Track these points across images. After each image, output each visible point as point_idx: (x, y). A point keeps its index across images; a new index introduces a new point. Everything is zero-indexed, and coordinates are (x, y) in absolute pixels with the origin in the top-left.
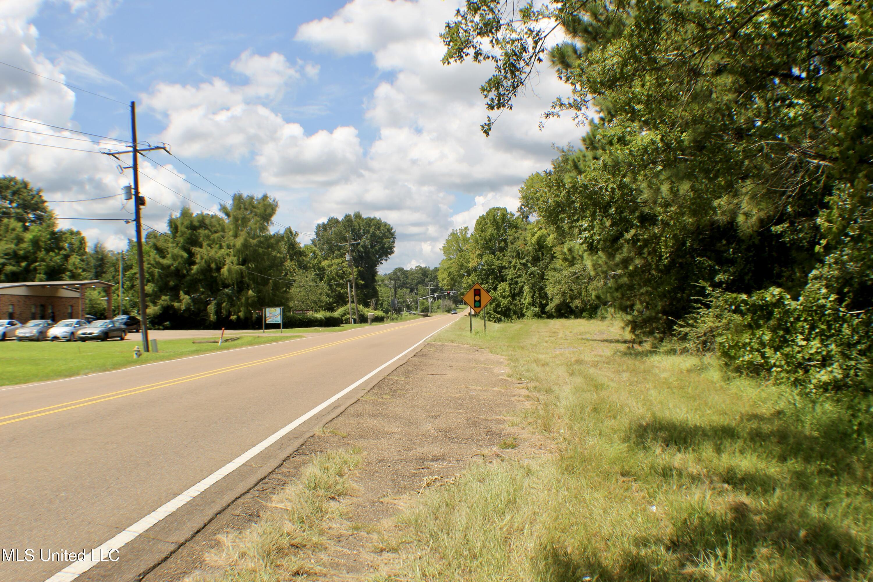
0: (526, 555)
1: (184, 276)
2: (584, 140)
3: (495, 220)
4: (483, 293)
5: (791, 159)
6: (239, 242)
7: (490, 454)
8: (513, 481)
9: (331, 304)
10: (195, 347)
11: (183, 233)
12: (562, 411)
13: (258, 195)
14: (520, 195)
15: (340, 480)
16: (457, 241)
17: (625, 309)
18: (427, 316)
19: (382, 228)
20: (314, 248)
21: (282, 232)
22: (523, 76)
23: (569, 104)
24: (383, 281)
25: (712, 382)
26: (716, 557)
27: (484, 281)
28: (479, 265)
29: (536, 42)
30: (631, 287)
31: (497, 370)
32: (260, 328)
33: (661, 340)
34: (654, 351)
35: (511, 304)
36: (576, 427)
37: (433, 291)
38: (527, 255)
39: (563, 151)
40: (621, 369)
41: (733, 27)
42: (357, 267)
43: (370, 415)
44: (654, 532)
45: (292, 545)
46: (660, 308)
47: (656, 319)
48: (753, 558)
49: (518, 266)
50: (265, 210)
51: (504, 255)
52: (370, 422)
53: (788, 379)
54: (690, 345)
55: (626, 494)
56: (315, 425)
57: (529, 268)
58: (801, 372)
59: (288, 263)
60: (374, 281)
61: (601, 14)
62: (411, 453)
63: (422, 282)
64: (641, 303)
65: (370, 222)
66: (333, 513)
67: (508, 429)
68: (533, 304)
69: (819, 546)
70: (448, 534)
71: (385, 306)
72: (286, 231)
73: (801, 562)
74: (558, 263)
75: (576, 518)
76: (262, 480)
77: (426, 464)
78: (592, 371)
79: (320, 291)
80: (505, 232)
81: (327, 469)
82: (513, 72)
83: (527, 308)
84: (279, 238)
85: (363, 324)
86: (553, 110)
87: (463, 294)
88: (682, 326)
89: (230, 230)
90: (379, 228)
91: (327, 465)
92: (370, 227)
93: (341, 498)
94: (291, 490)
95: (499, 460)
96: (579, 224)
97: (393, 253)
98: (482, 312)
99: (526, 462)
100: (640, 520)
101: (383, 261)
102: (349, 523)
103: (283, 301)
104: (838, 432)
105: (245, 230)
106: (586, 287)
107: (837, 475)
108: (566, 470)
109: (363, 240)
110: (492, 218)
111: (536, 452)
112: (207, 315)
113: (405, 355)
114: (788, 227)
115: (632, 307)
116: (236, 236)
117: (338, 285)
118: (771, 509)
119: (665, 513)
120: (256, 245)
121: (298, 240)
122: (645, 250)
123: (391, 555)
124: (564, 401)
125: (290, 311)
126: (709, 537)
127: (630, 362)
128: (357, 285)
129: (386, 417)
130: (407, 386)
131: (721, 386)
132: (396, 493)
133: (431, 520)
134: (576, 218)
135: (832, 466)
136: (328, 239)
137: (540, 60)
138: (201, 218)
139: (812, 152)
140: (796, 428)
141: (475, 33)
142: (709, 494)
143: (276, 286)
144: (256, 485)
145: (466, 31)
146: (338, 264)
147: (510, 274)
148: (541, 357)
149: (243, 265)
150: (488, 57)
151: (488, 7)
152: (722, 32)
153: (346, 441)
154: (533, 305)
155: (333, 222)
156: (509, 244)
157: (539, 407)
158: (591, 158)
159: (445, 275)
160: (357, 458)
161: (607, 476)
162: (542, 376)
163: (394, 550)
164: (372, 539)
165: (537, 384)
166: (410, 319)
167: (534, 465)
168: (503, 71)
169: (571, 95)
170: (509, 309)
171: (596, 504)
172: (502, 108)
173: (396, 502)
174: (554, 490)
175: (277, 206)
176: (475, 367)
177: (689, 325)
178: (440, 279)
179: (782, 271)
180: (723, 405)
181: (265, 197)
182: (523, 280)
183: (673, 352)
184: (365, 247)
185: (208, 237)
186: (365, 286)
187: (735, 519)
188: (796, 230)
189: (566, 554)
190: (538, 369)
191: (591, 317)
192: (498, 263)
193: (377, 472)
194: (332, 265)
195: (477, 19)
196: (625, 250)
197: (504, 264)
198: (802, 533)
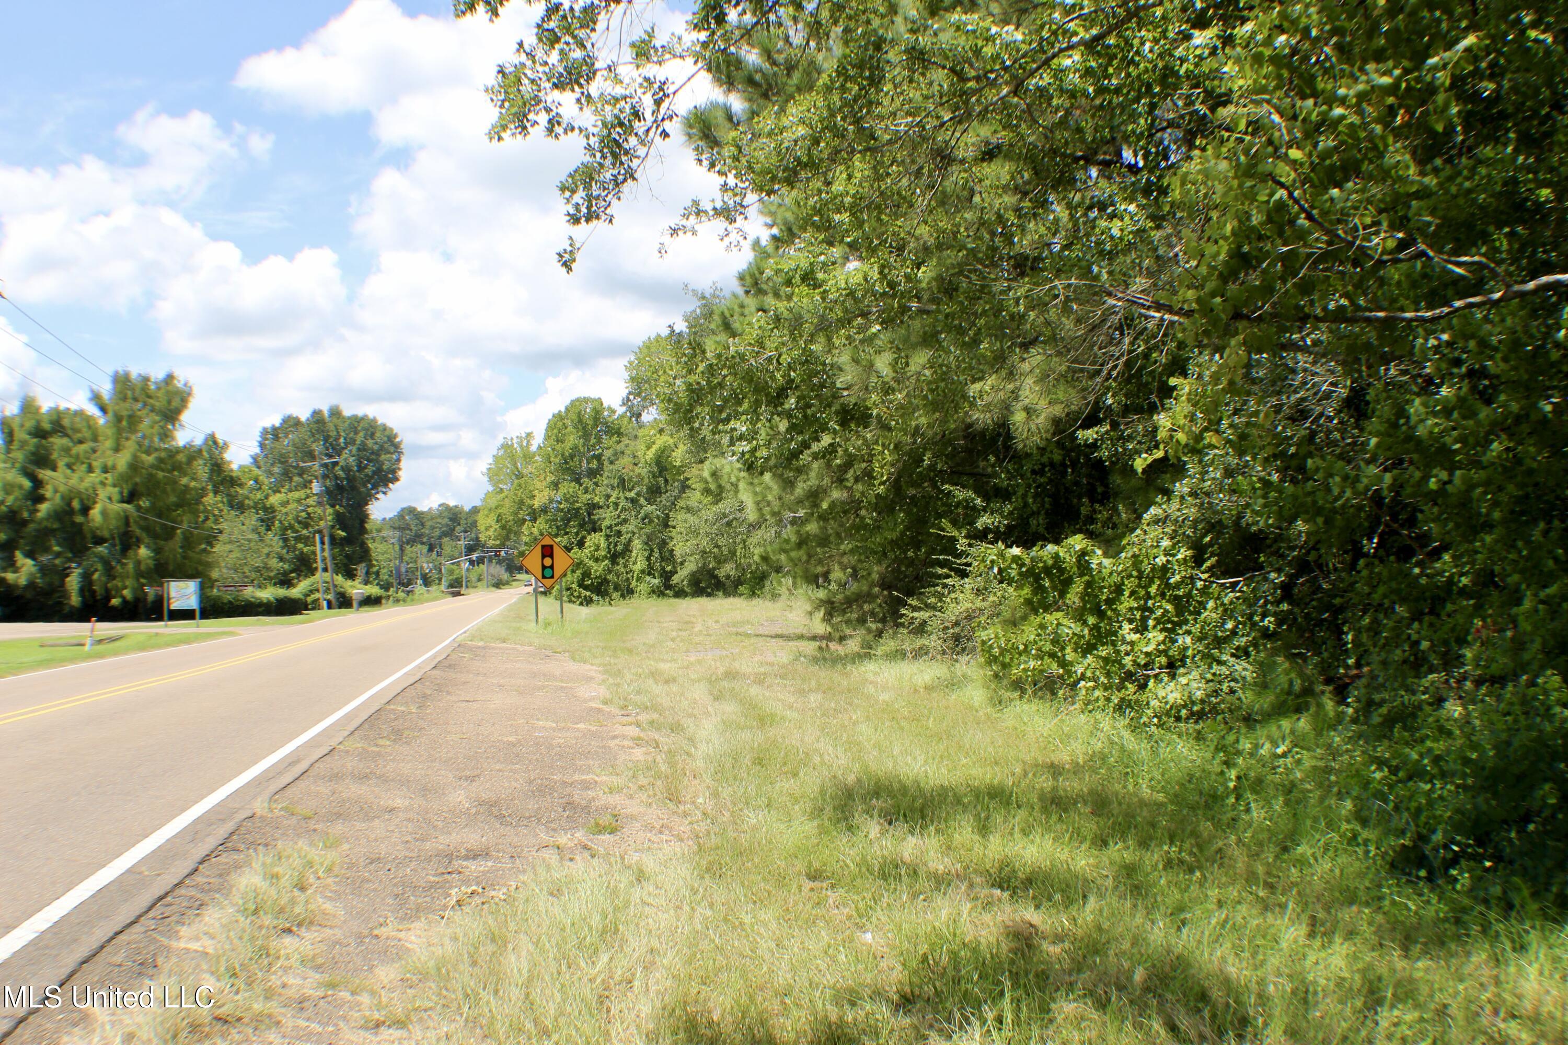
0: (638, 1027)
1: (25, 523)
2: (741, 278)
3: (580, 421)
4: (558, 552)
5: (1111, 311)
6: (122, 461)
7: (570, 844)
8: (613, 893)
9: (285, 573)
10: (44, 654)
11: (23, 444)
12: (700, 763)
13: (157, 374)
14: (626, 376)
15: (301, 897)
16: (512, 458)
17: (813, 580)
18: (458, 594)
19: (378, 435)
20: (256, 471)
21: (198, 441)
22: (636, 162)
23: (715, 209)
24: (379, 530)
25: (971, 708)
26: (984, 1022)
27: (562, 530)
28: (551, 501)
29: (658, 103)
30: (824, 541)
31: (584, 692)
32: (160, 618)
33: (879, 634)
34: (865, 654)
35: (610, 572)
36: (726, 793)
37: (470, 549)
38: (638, 483)
39: (704, 298)
40: (806, 687)
41: (1015, 77)
42: (333, 506)
43: (353, 775)
44: (869, 978)
45: (218, 1019)
46: (875, 576)
47: (869, 597)
48: (1051, 1021)
49: (622, 503)
50: (169, 402)
51: (596, 484)
52: (353, 790)
53: (1108, 700)
54: (933, 642)
55: (819, 911)
56: (255, 797)
57: (641, 507)
58: (1131, 688)
59: (210, 499)
60: (363, 530)
61: (779, 52)
62: (428, 845)
63: (449, 533)
64: (844, 568)
65: (356, 423)
66: (288, 958)
67: (603, 799)
68: (650, 571)
69: (1169, 996)
70: (496, 992)
71: (384, 576)
72: (206, 440)
73: (1138, 1026)
74: (694, 497)
75: (728, 958)
76: (161, 898)
77: (456, 864)
78: (754, 691)
79: (266, 550)
80: (599, 441)
81: (276, 876)
82: (615, 156)
83: (638, 579)
84: (193, 454)
85: (343, 610)
86: (684, 222)
87: (522, 554)
88: (915, 609)
89: (107, 439)
90: (372, 435)
91: (276, 870)
92: (356, 433)
93: (303, 929)
94: (213, 917)
95: (587, 854)
96: (732, 424)
97: (397, 479)
98: (557, 587)
99: (636, 857)
100: (842, 958)
101: (380, 496)
102: (318, 976)
103: (200, 568)
104: (1201, 793)
105: (133, 437)
106: (744, 541)
107: (1200, 868)
108: (708, 870)
109: (344, 456)
110: (575, 417)
111: (654, 838)
112: (66, 595)
113: (419, 667)
114: (1107, 432)
115: (826, 575)
116: (117, 449)
117: (298, 539)
118: (1080, 933)
119: (888, 945)
120: (152, 466)
121: (227, 456)
122: (850, 474)
123: (396, 1033)
124: (703, 747)
125: (212, 587)
126: (970, 986)
127: (824, 674)
128: (333, 538)
129: (384, 779)
130: (421, 723)
131: (986, 714)
132: (402, 919)
133: (465, 967)
134: (724, 415)
135: (1191, 853)
136: (282, 456)
137: (665, 134)
138: (55, 417)
139: (1147, 300)
140: (1125, 787)
141: (548, 85)
142: (966, 907)
143: (189, 542)
144: (150, 908)
145: (533, 81)
146: (299, 501)
147: (607, 517)
148: (663, 666)
149: (128, 502)
150: (573, 129)
151: (574, 37)
152: (993, 84)
153: (312, 825)
154: (649, 574)
155: (291, 423)
156: (606, 463)
157: (658, 759)
158: (753, 309)
159: (491, 520)
160: (332, 856)
161: (781, 881)
162: (665, 701)
163: (400, 1024)
164: (359, 1004)
165: (655, 716)
166: (428, 601)
167: (650, 864)
168: (598, 155)
169: (718, 196)
170: (605, 581)
171: (762, 930)
172: (595, 222)
173: (402, 935)
174: (687, 908)
175: (189, 394)
176: (544, 687)
177: (928, 606)
178: (482, 528)
179: (1094, 511)
180: (990, 749)
181: (170, 378)
182: (631, 528)
183: (900, 655)
184: (347, 469)
185: (67, 450)
186: (347, 541)
187: (1014, 951)
188: (1121, 437)
189: (710, 1024)
190: (657, 689)
191: (753, 594)
192: (585, 498)
193: (368, 881)
194: (288, 502)
195: (554, 57)
196: (813, 474)
197: (597, 499)
198: (1139, 975)
